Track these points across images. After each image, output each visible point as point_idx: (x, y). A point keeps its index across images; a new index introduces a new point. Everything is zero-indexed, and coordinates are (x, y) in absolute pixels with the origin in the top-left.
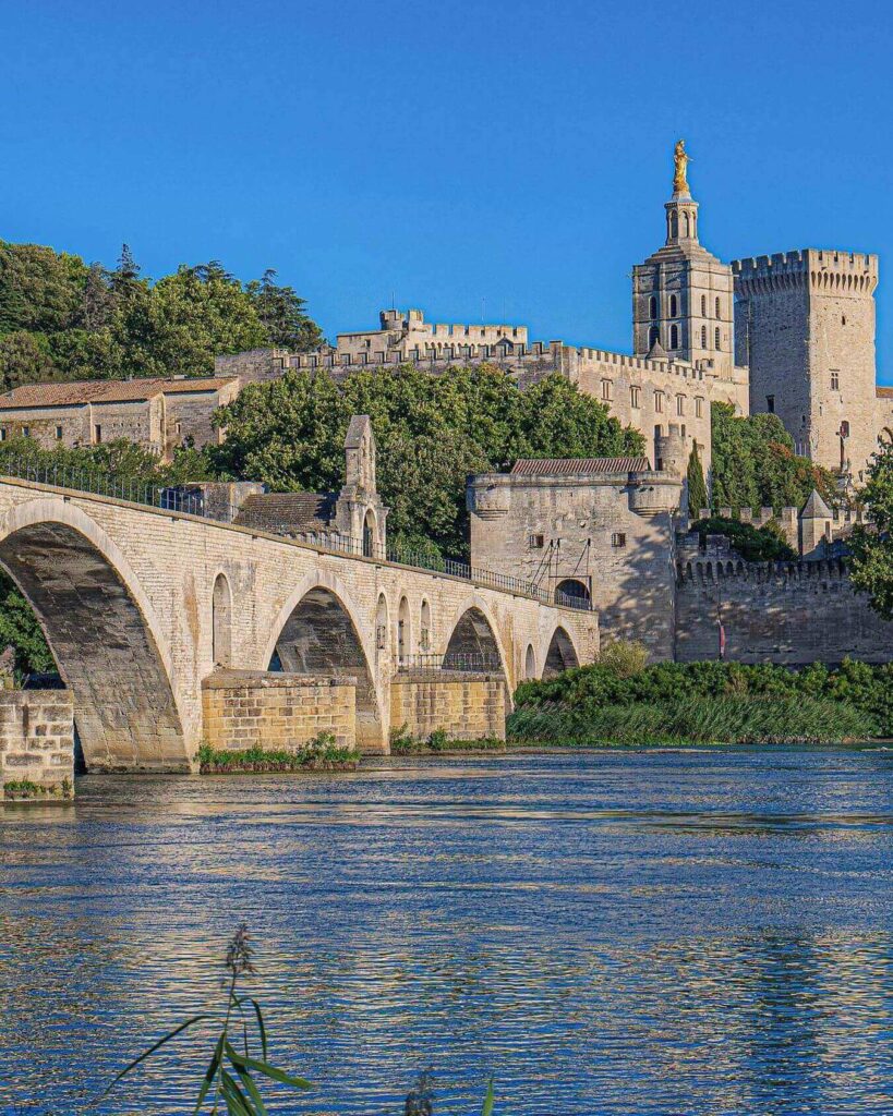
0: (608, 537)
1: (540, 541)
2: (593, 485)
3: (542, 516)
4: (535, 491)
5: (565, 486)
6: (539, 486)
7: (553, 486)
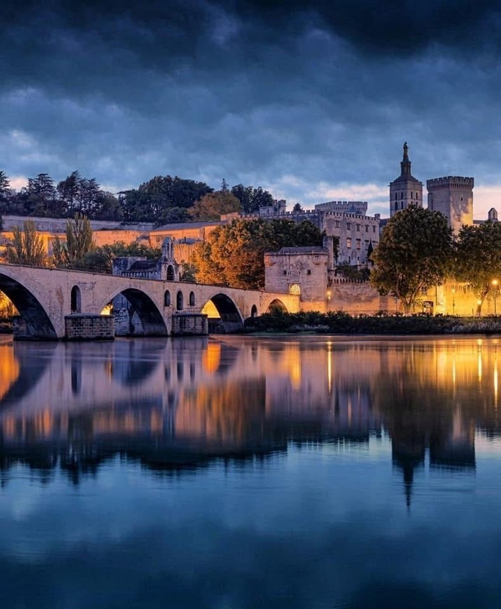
0: (306, 272)
1: (285, 273)
2: (301, 255)
3: (286, 265)
4: (284, 257)
5: (293, 255)
6: (285, 255)
7: (289, 255)
